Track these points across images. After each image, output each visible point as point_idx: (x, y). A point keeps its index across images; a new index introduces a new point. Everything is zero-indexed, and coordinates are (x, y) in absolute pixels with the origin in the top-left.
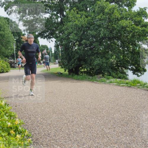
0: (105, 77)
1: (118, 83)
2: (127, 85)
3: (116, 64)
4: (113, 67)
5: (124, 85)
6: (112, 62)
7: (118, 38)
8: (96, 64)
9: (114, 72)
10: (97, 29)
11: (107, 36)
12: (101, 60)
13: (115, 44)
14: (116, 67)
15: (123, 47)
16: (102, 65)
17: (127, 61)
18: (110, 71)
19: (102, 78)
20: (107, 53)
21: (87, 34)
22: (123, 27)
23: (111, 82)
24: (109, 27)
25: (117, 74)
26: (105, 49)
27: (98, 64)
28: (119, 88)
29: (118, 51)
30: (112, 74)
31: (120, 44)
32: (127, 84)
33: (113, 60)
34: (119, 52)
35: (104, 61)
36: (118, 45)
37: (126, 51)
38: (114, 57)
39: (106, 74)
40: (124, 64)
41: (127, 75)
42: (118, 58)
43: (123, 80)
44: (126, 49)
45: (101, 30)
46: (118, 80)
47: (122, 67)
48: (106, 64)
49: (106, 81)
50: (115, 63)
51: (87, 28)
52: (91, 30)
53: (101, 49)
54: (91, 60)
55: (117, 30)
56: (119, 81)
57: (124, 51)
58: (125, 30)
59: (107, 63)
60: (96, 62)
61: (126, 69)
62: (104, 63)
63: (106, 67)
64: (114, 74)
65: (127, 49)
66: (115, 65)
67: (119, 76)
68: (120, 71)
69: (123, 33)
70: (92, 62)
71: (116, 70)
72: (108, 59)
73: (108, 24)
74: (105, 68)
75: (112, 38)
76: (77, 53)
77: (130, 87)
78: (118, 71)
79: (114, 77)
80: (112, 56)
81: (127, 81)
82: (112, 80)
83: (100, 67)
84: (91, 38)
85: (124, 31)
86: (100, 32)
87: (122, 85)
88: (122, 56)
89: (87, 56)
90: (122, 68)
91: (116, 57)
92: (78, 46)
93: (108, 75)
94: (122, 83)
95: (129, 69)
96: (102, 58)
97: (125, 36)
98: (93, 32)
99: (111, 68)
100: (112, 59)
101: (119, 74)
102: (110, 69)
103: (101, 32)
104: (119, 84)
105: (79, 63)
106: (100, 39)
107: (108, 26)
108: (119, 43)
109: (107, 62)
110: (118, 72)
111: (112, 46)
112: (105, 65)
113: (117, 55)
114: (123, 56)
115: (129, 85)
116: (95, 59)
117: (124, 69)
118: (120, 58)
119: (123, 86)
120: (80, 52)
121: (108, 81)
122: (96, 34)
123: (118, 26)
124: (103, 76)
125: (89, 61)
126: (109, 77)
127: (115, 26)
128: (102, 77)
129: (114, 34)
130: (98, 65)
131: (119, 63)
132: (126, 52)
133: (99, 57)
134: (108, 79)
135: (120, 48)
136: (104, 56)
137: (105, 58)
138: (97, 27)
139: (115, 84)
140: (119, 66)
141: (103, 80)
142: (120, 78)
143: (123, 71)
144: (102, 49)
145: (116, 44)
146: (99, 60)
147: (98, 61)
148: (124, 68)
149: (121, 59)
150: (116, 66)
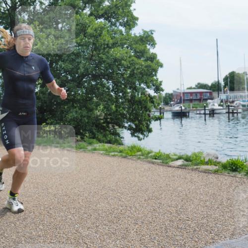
0: (85, 141)
1: (106, 150)
2: (120, 154)
3: (104, 118)
4: (99, 124)
5: (116, 153)
6: (97, 116)
7: (109, 77)
8: (70, 118)
9: (101, 133)
10: (73, 60)
11: (90, 72)
12: (80, 111)
13: (103, 85)
14: (105, 125)
15: (115, 92)
16: (81, 120)
17: (123, 115)
18: (94, 131)
19: (80, 143)
20: (90, 100)
21: (57, 67)
22: (116, 60)
23: (95, 149)
24: (94, 58)
25: (105, 136)
26: (87, 93)
27: (74, 118)
28: (108, 159)
29: (108, 97)
30: (97, 136)
31: (111, 86)
32: (121, 152)
33: (99, 112)
34: (109, 100)
35: (85, 113)
36: (108, 88)
37: (121, 98)
38: (102, 107)
39: (86, 136)
40: (116, 119)
41: (121, 138)
42: (108, 110)
43: (114, 146)
44: (121, 94)
45: (81, 62)
46: (107, 146)
47: (115, 125)
48: (87, 119)
49: (88, 147)
50: (102, 118)
51: (57, 58)
52: (63, 61)
53: (79, 94)
54: (62, 112)
55: (107, 64)
56: (108, 148)
57: (117, 98)
58: (119, 65)
59: (89, 117)
60: (71, 114)
61: (120, 127)
62: (85, 117)
63: (87, 124)
64: (100, 136)
65: (123, 94)
66: (102, 121)
67: (108, 139)
68: (110, 131)
69: (115, 68)
70: (63, 115)
71: (104, 129)
72: (91, 110)
73: (93, 53)
74: (86, 126)
75: (99, 76)
76: (38, 98)
77: (125, 157)
78: (107, 130)
79: (100, 141)
80: (97, 105)
81: (121, 148)
82: (98, 145)
83: (78, 123)
84: (63, 75)
85: (117, 66)
86: (78, 65)
87: (113, 154)
88: (113, 107)
89: (55, 105)
90: (113, 126)
91: (105, 107)
92: (40, 87)
93: (90, 138)
94: (114, 151)
95: (126, 128)
96: (80, 109)
97: (120, 74)
98: (67, 64)
99: (96, 126)
100: (97, 111)
101: (109, 136)
102: (94, 127)
103: (81, 66)
104: (107, 153)
105: (41, 117)
106: (78, 77)
107: (92, 56)
108: (110, 84)
109: (90, 115)
110: (108, 132)
111: (98, 89)
112: (87, 121)
113: (106, 104)
114: (116, 106)
115: (124, 155)
116: (70, 110)
117: (116, 127)
118: (112, 109)
119: (114, 156)
120: (44, 98)
121: (90, 148)
122: (72, 69)
123: (108, 58)
124: (82, 138)
125: (59, 113)
126: (92, 140)
127: (104, 57)
128: (80, 141)
129: (102, 69)
130: (74, 120)
131: (109, 117)
132: (121, 100)
133: (76, 108)
134: (90, 144)
135: (112, 94)
136: (85, 106)
137: (86, 108)
138: (73, 57)
139: (102, 152)
140: (108, 123)
141: (82, 146)
142: (109, 142)
143: (116, 131)
144: (81, 93)
145: (105, 87)
146: (76, 112)
147: (74, 114)
148: (117, 125)
149: (113, 111)
150: (104, 123)
